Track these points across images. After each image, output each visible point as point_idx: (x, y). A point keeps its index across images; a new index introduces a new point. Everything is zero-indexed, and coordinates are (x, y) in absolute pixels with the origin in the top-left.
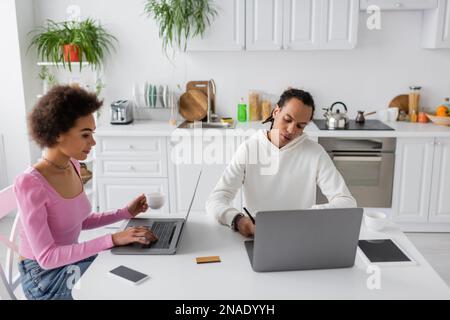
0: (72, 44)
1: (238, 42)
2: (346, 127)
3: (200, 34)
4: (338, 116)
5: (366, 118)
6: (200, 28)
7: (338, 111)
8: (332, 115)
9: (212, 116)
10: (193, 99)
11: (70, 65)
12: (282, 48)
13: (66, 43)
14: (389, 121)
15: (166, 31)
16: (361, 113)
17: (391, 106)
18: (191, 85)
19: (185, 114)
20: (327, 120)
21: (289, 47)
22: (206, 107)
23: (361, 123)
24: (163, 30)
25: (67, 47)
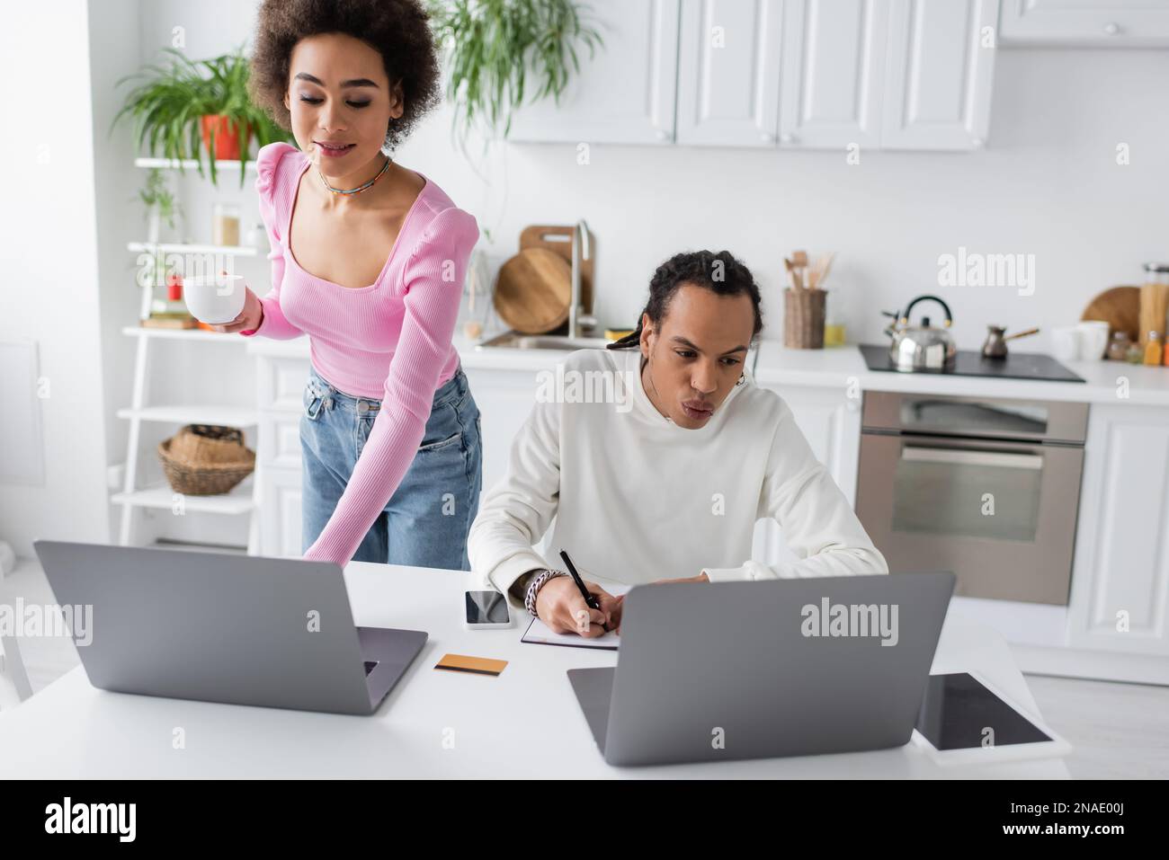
0: (224, 113)
1: (655, 119)
2: (948, 368)
3: (552, 96)
4: (926, 334)
5: (1014, 347)
6: (555, 80)
7: (926, 322)
8: (909, 330)
9: (584, 320)
10: (535, 274)
11: (214, 171)
12: (777, 139)
13: (211, 109)
14: (1079, 358)
15: (464, 84)
16: (999, 332)
17: (1088, 317)
18: (533, 236)
19: (509, 311)
20: (894, 347)
21: (794, 140)
22: (569, 295)
23: (997, 360)
24: (457, 85)
25: (214, 122)
